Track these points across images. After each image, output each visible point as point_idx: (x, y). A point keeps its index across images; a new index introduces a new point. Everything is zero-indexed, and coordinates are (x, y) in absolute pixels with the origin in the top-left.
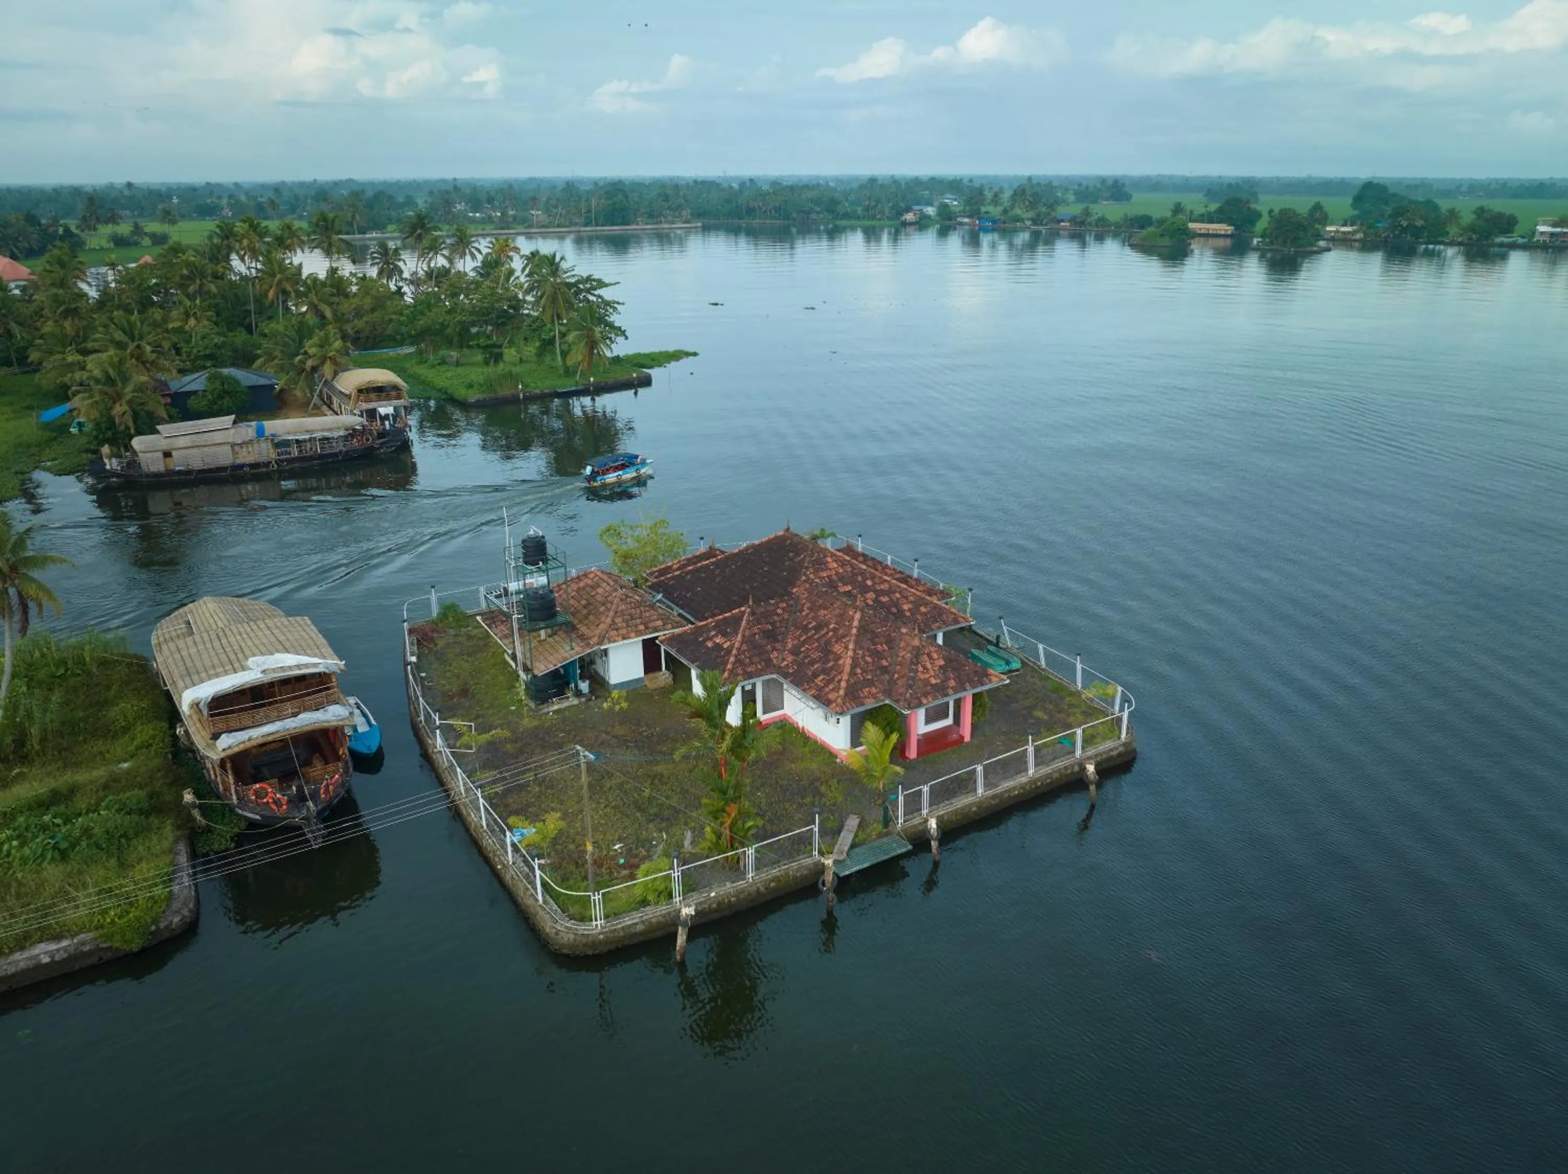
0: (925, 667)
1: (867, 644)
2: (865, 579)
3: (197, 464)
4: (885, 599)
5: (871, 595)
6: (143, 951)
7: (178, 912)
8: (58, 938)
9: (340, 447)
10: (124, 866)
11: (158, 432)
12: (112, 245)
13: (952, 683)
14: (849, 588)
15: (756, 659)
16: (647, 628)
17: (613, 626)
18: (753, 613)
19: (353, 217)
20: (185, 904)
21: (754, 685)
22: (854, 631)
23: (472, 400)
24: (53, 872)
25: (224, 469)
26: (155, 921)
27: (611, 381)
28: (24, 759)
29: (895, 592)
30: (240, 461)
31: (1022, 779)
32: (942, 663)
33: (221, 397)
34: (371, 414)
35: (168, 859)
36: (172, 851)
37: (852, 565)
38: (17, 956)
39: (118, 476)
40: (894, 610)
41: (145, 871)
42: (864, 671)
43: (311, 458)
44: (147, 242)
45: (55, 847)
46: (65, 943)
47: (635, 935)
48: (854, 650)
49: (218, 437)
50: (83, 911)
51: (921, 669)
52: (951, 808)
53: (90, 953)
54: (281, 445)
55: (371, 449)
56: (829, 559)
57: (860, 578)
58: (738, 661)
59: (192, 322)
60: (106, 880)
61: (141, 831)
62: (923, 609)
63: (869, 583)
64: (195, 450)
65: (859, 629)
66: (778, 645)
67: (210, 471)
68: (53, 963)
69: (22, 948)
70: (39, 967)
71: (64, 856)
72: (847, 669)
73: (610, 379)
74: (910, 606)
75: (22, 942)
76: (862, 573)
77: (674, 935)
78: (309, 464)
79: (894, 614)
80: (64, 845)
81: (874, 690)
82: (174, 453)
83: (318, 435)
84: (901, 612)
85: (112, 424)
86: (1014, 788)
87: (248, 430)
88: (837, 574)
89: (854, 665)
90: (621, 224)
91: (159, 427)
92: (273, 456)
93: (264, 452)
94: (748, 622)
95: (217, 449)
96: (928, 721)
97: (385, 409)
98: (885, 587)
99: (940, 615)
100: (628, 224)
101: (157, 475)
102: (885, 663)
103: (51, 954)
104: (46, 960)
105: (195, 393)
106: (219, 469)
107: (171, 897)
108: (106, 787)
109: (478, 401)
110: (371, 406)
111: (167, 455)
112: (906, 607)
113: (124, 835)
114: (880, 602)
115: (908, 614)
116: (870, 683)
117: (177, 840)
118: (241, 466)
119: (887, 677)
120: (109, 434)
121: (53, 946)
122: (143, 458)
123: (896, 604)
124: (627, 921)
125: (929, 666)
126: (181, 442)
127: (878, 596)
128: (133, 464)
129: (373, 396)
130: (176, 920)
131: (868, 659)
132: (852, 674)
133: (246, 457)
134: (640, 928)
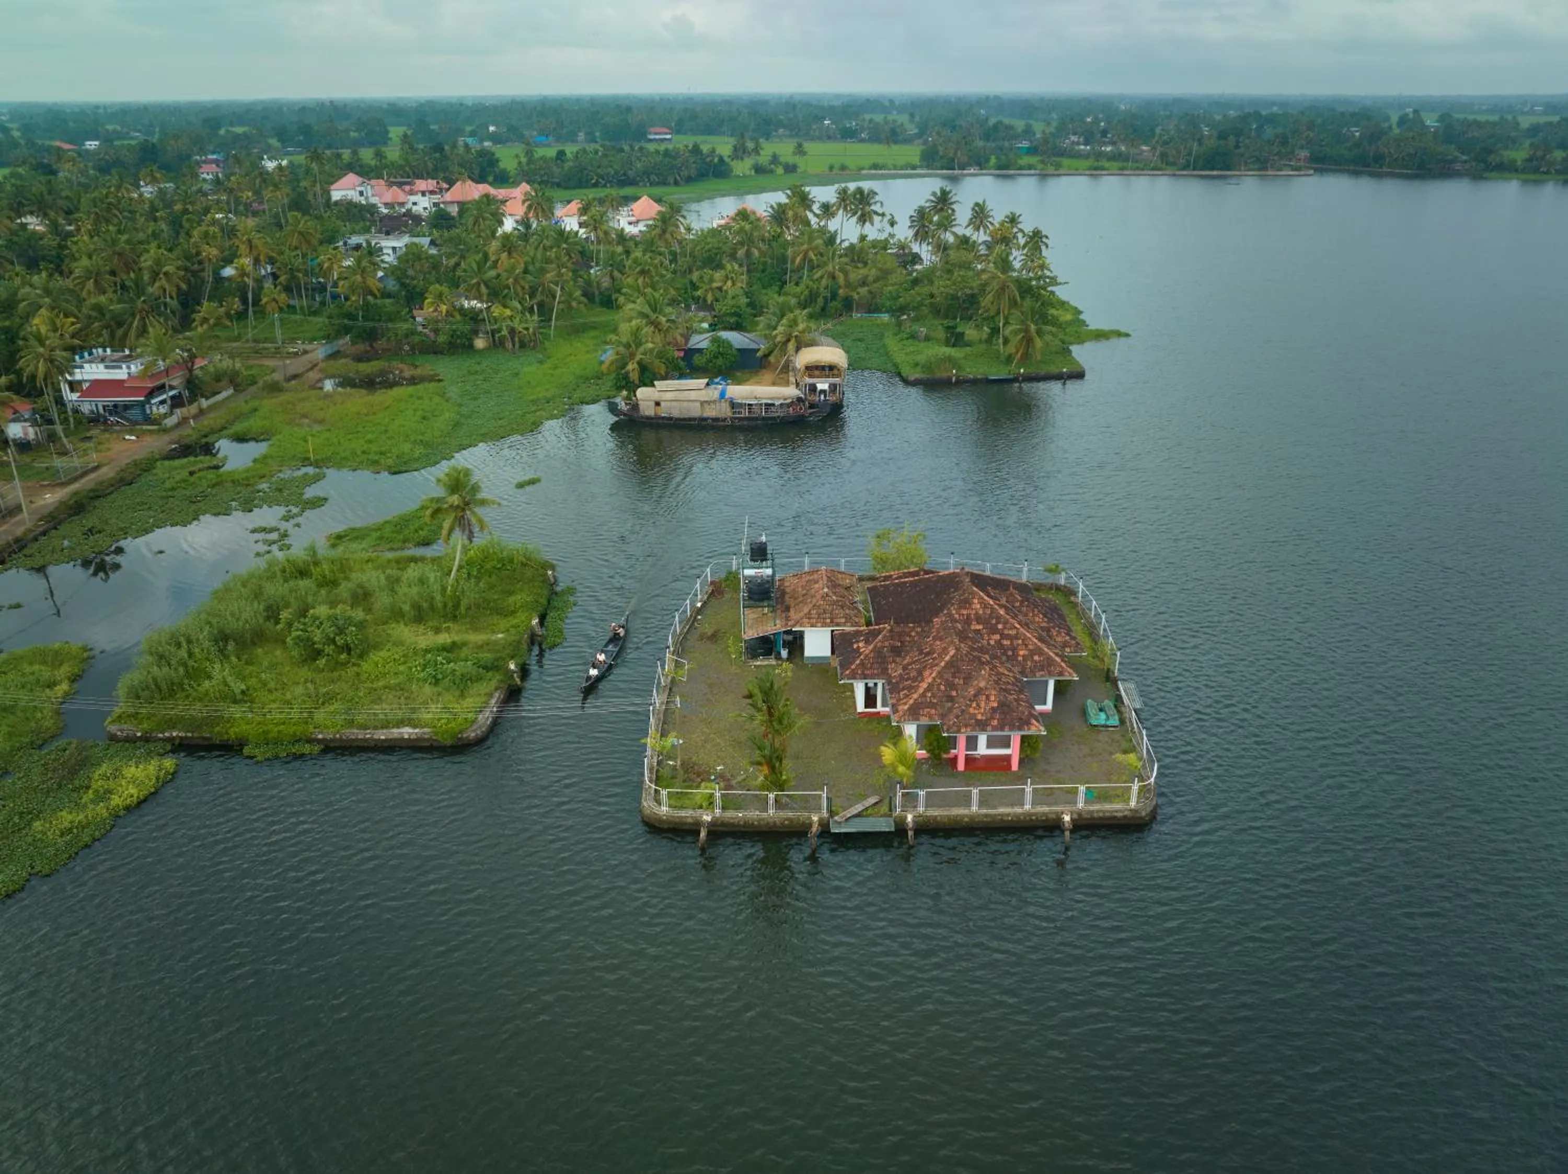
0: (978, 705)
1: (948, 676)
2: (998, 623)
3: (676, 414)
4: (1006, 642)
5: (997, 637)
6: (452, 747)
7: (474, 731)
8: (415, 727)
9: (780, 413)
10: (462, 696)
11: (653, 386)
12: (753, 172)
13: (995, 722)
14: (981, 627)
15: (875, 666)
16: (832, 622)
17: (808, 616)
18: (891, 631)
19: (955, 154)
20: (480, 727)
21: (876, 684)
22: (943, 664)
23: (912, 378)
24: (428, 689)
25: (695, 419)
26: (461, 732)
27: (1042, 373)
28: (455, 618)
29: (1018, 639)
30: (705, 415)
31: (1018, 810)
32: (995, 705)
33: (716, 357)
34: (813, 388)
35: (484, 699)
36: (490, 695)
37: (992, 608)
38: (395, 730)
39: (625, 415)
40: (1010, 653)
41: (470, 702)
42: (934, 696)
43: (756, 419)
44: (780, 170)
45: (434, 677)
46: (417, 731)
47: (686, 824)
48: (934, 679)
49: (693, 395)
50: (430, 716)
51: (974, 705)
52: (946, 813)
53: (427, 740)
54: (733, 405)
55: (803, 416)
56: (976, 601)
57: (994, 621)
58: (862, 664)
59: (729, 283)
60: (450, 702)
61: (479, 679)
62: (1036, 658)
63: (1000, 626)
64: (674, 404)
65: (947, 663)
66: (898, 659)
67: (685, 419)
68: (409, 739)
69: (398, 727)
70: (403, 739)
71: (437, 682)
72: (921, 691)
73: (1044, 370)
74: (1026, 652)
75: (400, 723)
76: (999, 618)
77: (698, 833)
78: (754, 423)
79: (1008, 656)
80: (440, 676)
81: (933, 711)
82: (663, 404)
83: (764, 401)
84: (1015, 656)
85: (626, 377)
86: (1008, 815)
87: (713, 393)
88: (977, 613)
89: (928, 689)
90: (1221, 169)
91: (656, 383)
92: (730, 414)
93: (723, 411)
94: (885, 636)
95: (691, 404)
96: (990, 745)
97: (822, 386)
98: (1012, 632)
99: (1049, 665)
100: (1229, 170)
101: (649, 418)
102: (954, 693)
103: (410, 734)
104: (406, 737)
105: (700, 351)
106: (690, 419)
107: (474, 721)
108: (481, 647)
109: (916, 380)
110: (811, 381)
111: (658, 404)
112: (1021, 653)
113: (470, 679)
114: (1002, 645)
115: (1020, 658)
116: (933, 706)
117: (496, 689)
118: (705, 419)
119: (950, 704)
120: (624, 383)
121: (411, 730)
122: (642, 405)
123: (1014, 649)
124: (683, 813)
125: (983, 705)
126: (669, 396)
127: (1002, 638)
128: (635, 407)
129: (817, 373)
130: (473, 735)
131: (942, 687)
132: (923, 695)
133: (710, 412)
134: (690, 820)
